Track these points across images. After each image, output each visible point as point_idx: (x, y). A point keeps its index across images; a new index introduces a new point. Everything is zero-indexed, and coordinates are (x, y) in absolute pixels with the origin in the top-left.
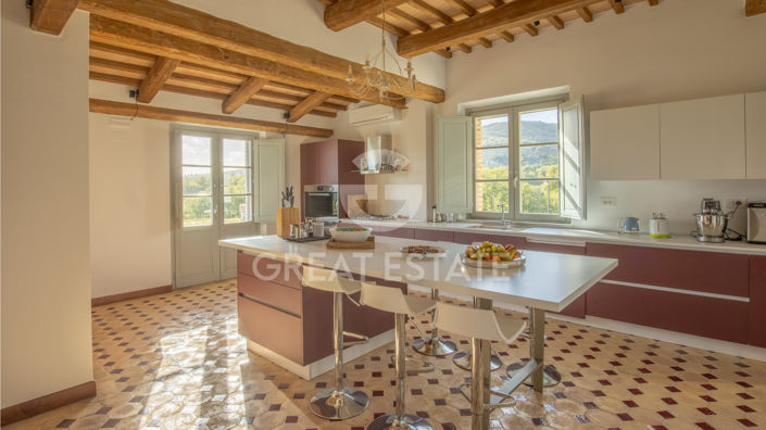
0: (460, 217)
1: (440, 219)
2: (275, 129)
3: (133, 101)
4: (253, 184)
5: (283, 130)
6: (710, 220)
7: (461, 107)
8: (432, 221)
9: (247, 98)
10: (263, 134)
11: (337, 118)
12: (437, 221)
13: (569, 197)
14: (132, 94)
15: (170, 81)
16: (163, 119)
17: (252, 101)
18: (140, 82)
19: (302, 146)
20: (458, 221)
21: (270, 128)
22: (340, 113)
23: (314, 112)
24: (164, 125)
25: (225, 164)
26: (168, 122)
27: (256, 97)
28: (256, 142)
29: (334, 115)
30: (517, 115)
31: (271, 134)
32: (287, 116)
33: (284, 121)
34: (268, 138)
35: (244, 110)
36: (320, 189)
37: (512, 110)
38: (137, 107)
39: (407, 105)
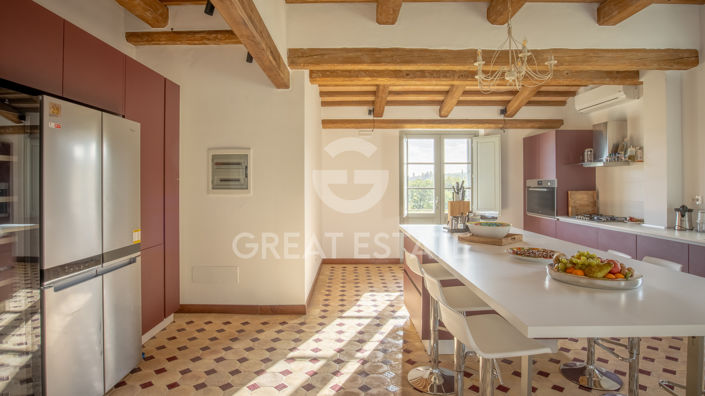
2: (492, 125)
3: (371, 117)
4: (472, 179)
5: (501, 126)
9: (455, 101)
10: (482, 131)
11: (566, 106)
14: (370, 112)
15: (389, 98)
16: (393, 128)
17: (460, 103)
18: (373, 103)
19: (525, 139)
21: (487, 125)
22: (570, 100)
23: (530, 103)
24: (395, 132)
25: (446, 161)
26: (398, 130)
27: (461, 98)
28: (475, 140)
29: (563, 103)
31: (488, 131)
32: (503, 112)
33: (502, 117)
34: (487, 135)
35: (458, 113)
36: (540, 183)
38: (374, 121)
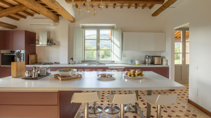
0: (80, 62)
1: (73, 63)
6: (149, 60)
7: (81, 25)
8: (70, 64)
11: (20, 21)
12: (72, 64)
13: (115, 54)
20: (80, 63)
29: (18, 20)
30: (100, 30)
37: (98, 29)
39: (59, 21)
